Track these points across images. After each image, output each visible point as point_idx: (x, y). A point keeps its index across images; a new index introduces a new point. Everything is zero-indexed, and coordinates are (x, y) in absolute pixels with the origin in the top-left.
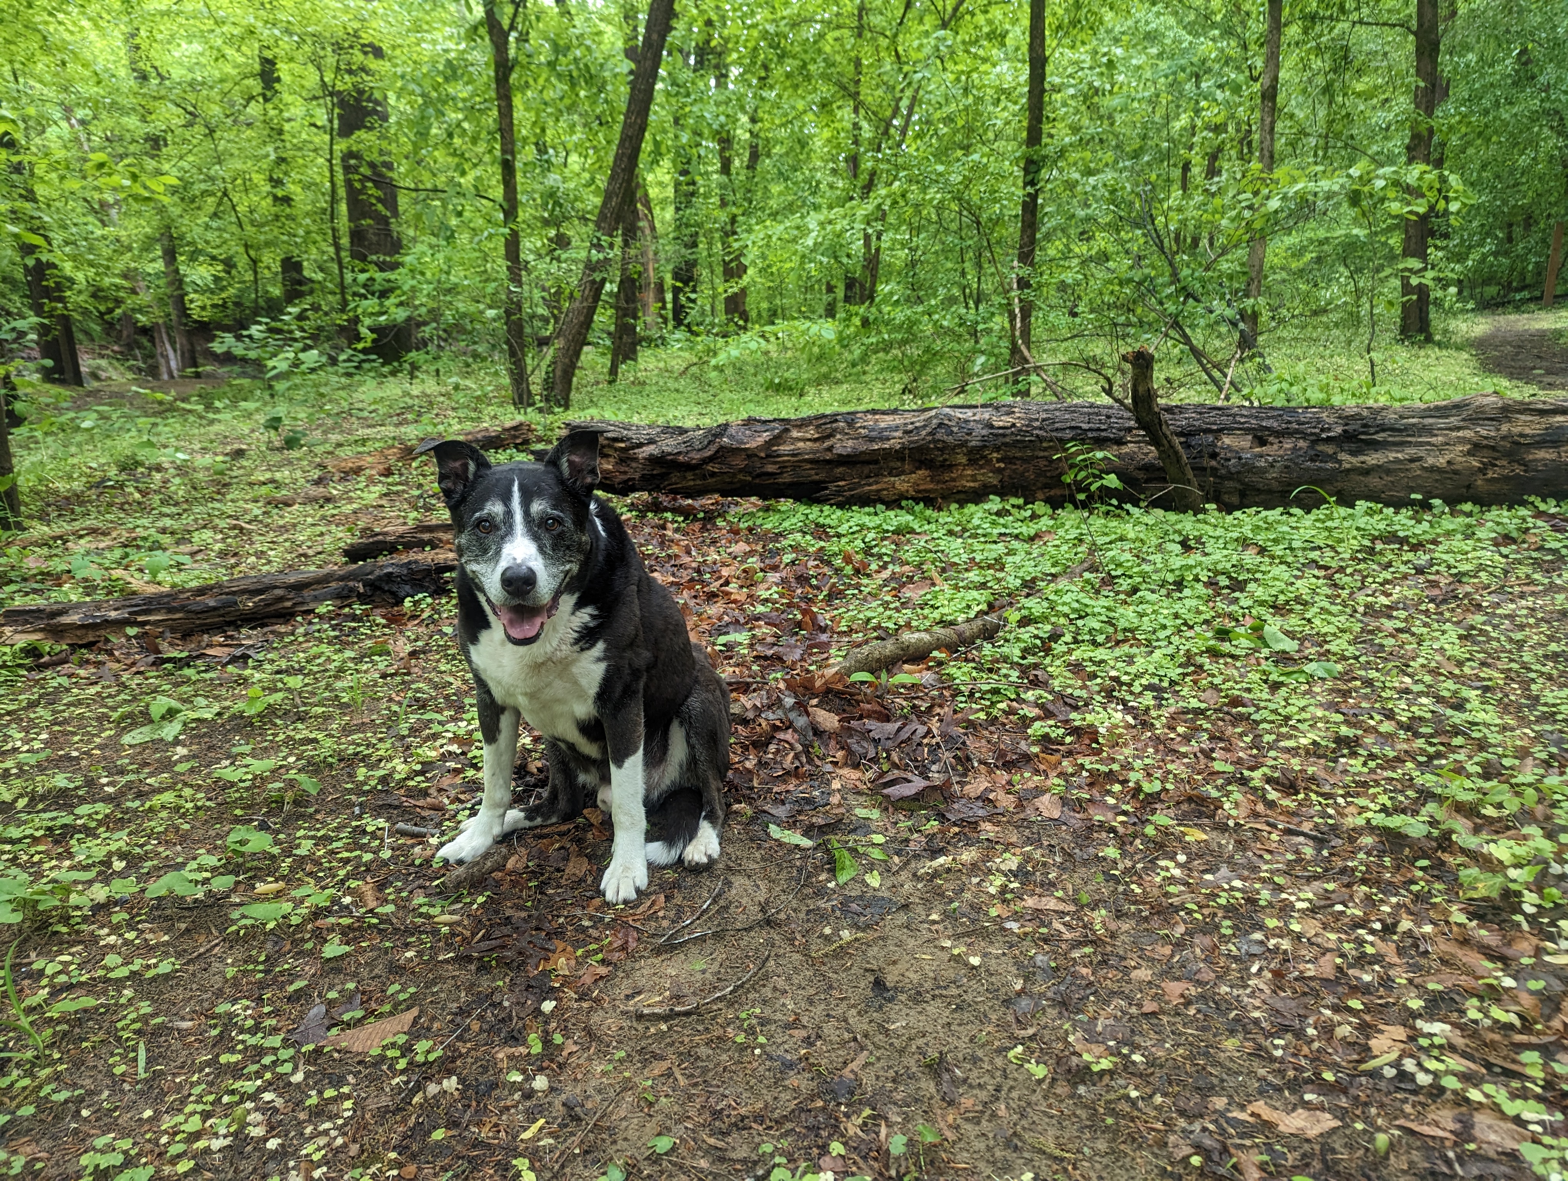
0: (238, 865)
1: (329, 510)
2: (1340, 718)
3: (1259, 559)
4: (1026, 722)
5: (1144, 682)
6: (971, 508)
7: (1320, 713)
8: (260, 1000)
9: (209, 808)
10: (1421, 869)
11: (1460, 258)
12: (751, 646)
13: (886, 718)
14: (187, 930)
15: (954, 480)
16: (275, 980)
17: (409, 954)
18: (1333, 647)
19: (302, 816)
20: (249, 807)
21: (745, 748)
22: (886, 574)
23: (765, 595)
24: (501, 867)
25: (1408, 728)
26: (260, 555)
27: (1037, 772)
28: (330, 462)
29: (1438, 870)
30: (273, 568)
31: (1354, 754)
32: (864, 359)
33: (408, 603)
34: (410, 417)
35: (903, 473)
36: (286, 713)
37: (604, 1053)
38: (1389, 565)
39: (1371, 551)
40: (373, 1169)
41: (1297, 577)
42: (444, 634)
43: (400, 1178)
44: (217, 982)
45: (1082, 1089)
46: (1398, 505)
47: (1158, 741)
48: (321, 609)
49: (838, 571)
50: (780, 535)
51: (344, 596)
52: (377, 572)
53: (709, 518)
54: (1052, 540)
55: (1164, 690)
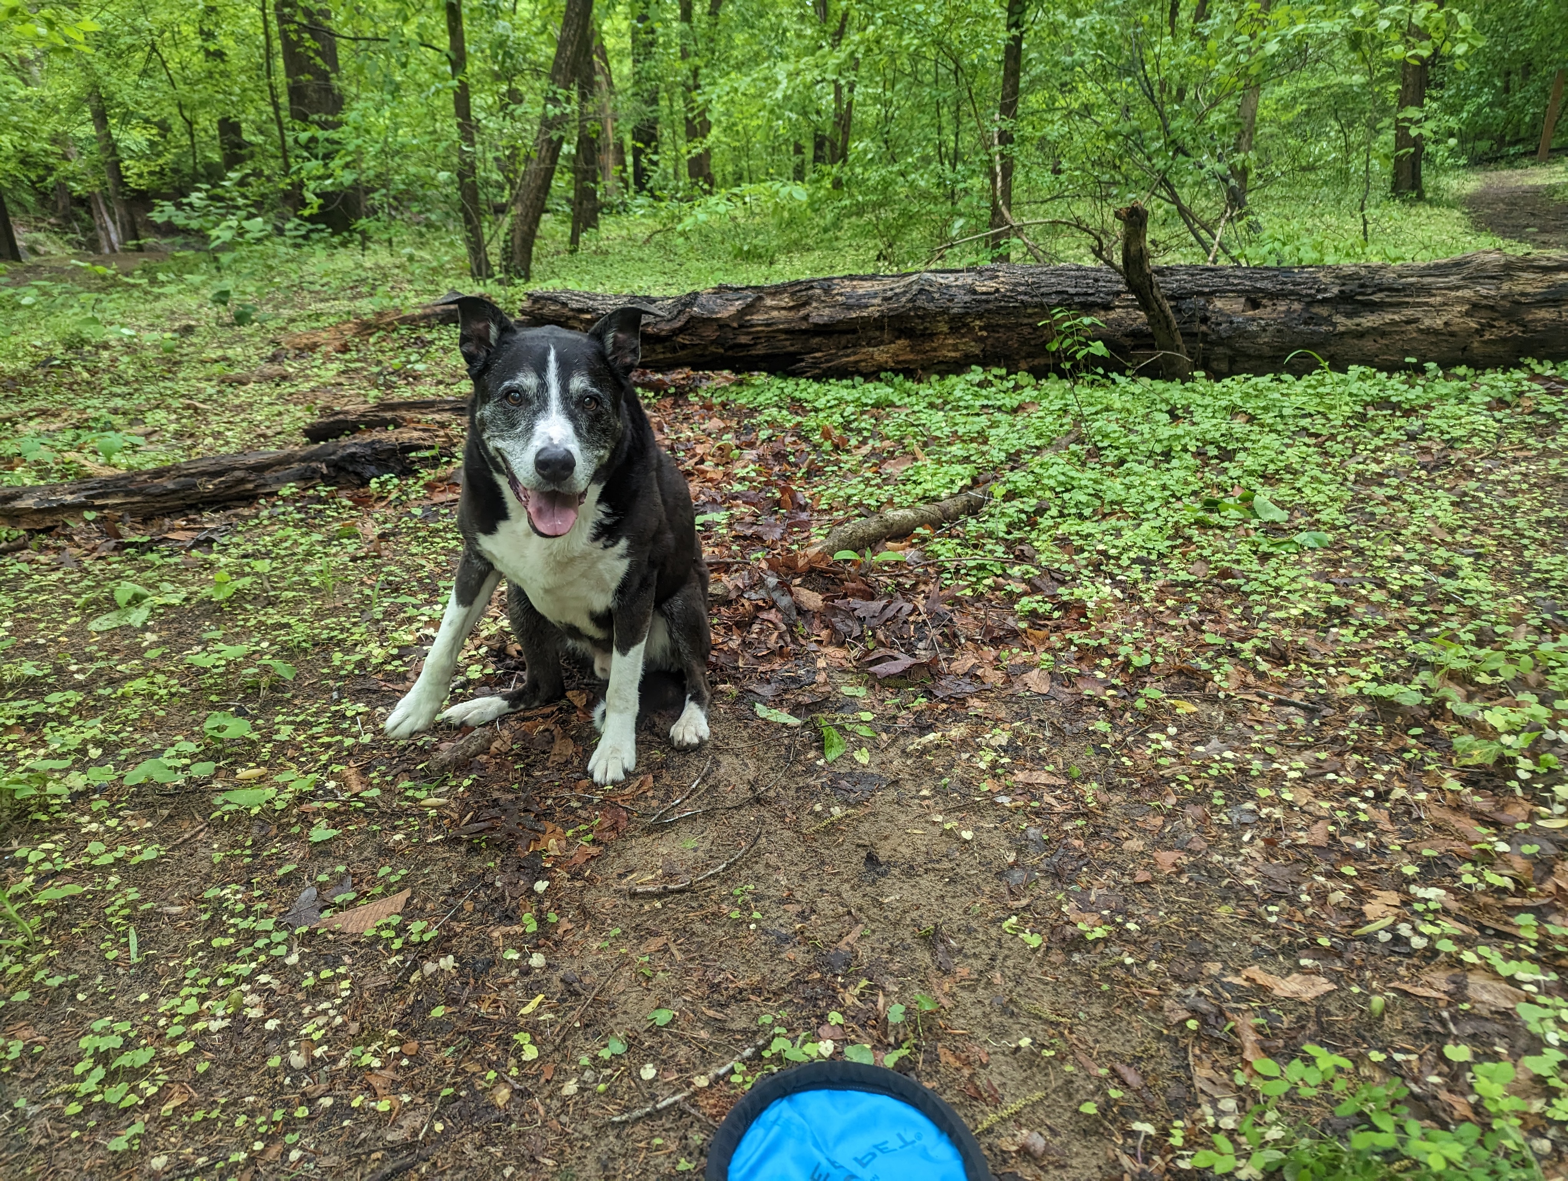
0: (217, 751)
1: (286, 388)
2: (1331, 588)
3: (1248, 427)
4: (1013, 598)
5: (1132, 555)
6: (953, 379)
7: (1311, 584)
8: (249, 884)
9: (184, 695)
10: (1414, 737)
12: (730, 526)
13: (871, 596)
14: (170, 816)
15: (935, 350)
16: (263, 864)
17: (398, 837)
18: (1323, 516)
19: (279, 702)
20: (225, 693)
21: (728, 629)
22: (866, 450)
23: (742, 473)
24: (485, 751)
25: (1399, 597)
26: (217, 435)
27: (1025, 648)
28: (282, 338)
29: (1432, 738)
30: (232, 449)
31: (1345, 624)
32: (836, 224)
33: (374, 484)
34: (364, 289)
35: (882, 343)
36: (256, 597)
37: (599, 930)
38: (1381, 431)
39: (1363, 417)
40: (374, 1047)
41: (1287, 446)
42: (413, 516)
43: (401, 1055)
44: (204, 867)
45: (1076, 957)
46: (1391, 369)
47: (1147, 614)
48: (285, 491)
49: (816, 447)
50: (755, 410)
51: (307, 478)
52: (340, 453)
53: (680, 393)
54: (1036, 412)
55: (1152, 563)
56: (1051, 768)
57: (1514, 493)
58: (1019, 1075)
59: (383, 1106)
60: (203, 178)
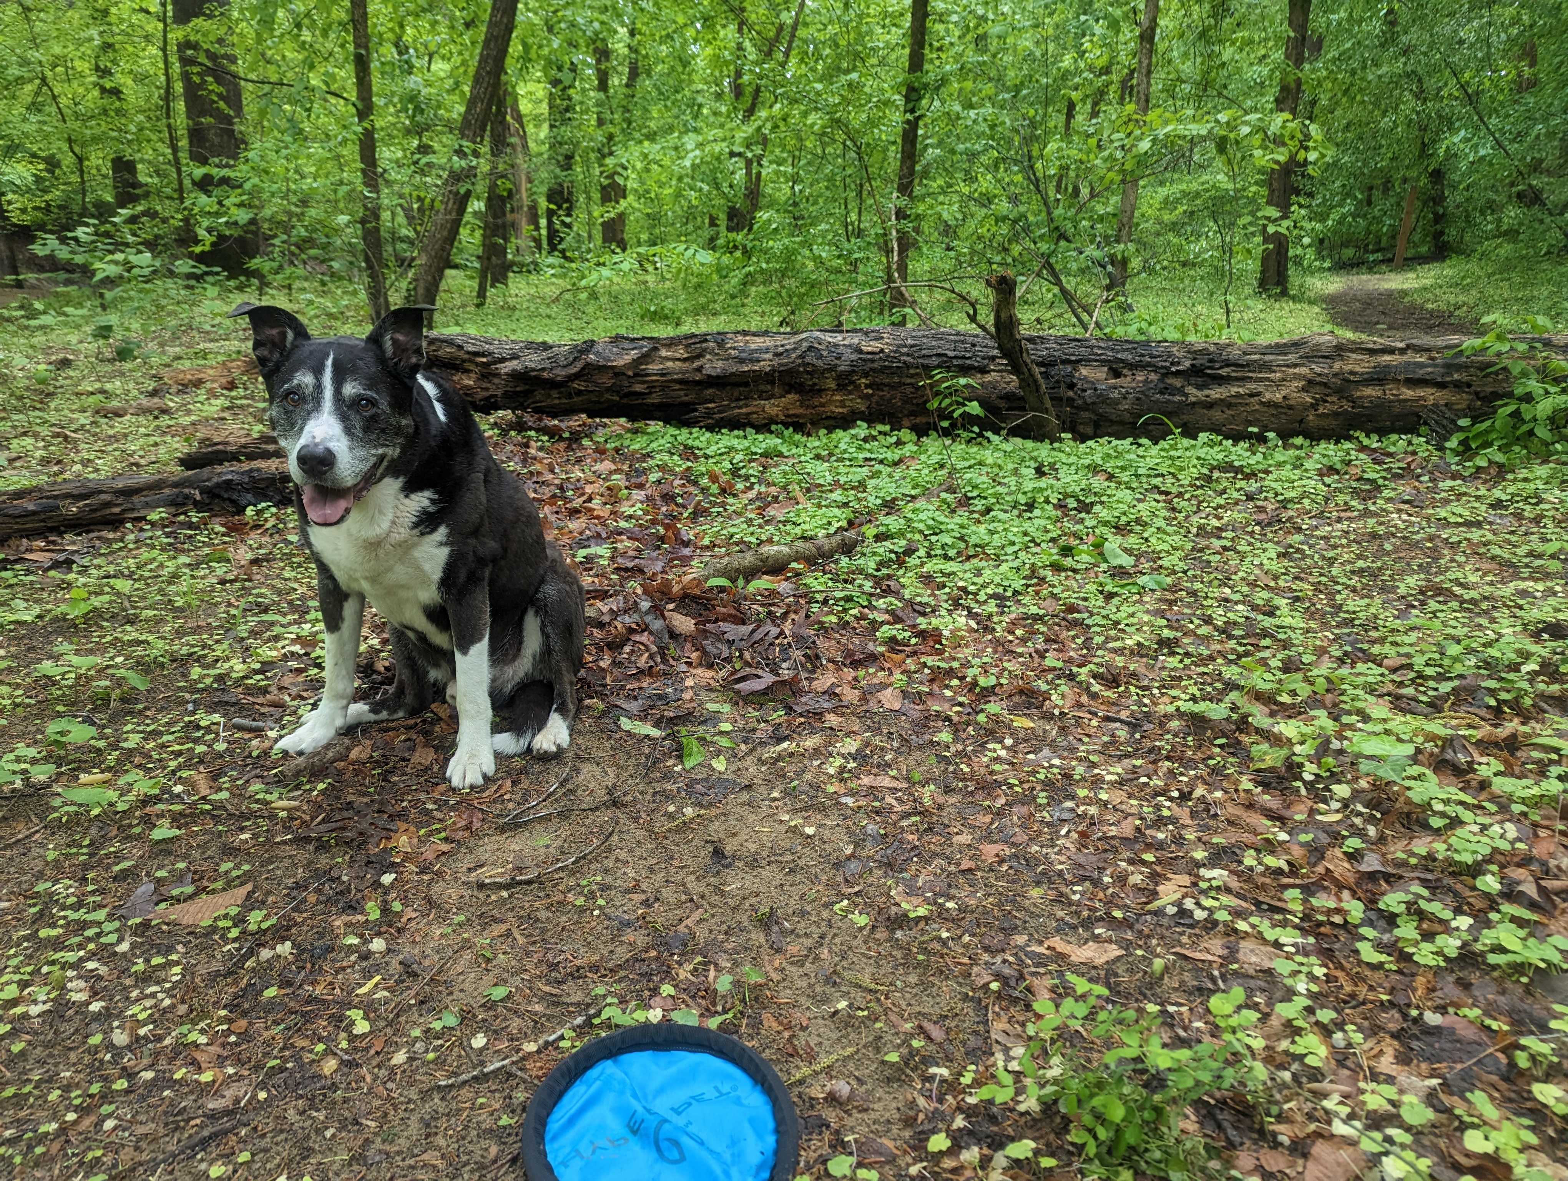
0: (61, 758)
1: (165, 421)
2: (1163, 622)
3: (1106, 484)
4: (875, 626)
5: (989, 591)
7: (1146, 618)
8: (84, 880)
9: (29, 705)
10: (1221, 746)
11: (1322, 218)
12: (612, 558)
13: (741, 621)
14: (5, 818)
15: (823, 405)
16: (100, 862)
17: (244, 837)
18: (1165, 563)
19: (130, 713)
20: (73, 704)
21: (600, 649)
22: (752, 494)
23: (629, 511)
24: (344, 757)
25: (1222, 631)
26: (86, 463)
27: (881, 669)
28: (165, 372)
29: (1234, 747)
30: (103, 475)
31: (1173, 654)
33: (250, 511)
35: (773, 396)
36: (114, 616)
37: (443, 918)
38: (1224, 491)
39: (1209, 479)
40: (202, 1025)
41: (1139, 501)
42: (288, 543)
43: (229, 1033)
44: (38, 865)
45: (899, 934)
46: (1237, 438)
47: (997, 643)
48: (154, 516)
49: (704, 490)
50: (648, 455)
51: (178, 504)
52: (215, 480)
53: (575, 438)
54: (915, 465)
55: (1007, 599)
56: (894, 773)
57: (1335, 547)
58: (834, 1035)
59: (206, 1077)
60: (93, 216)
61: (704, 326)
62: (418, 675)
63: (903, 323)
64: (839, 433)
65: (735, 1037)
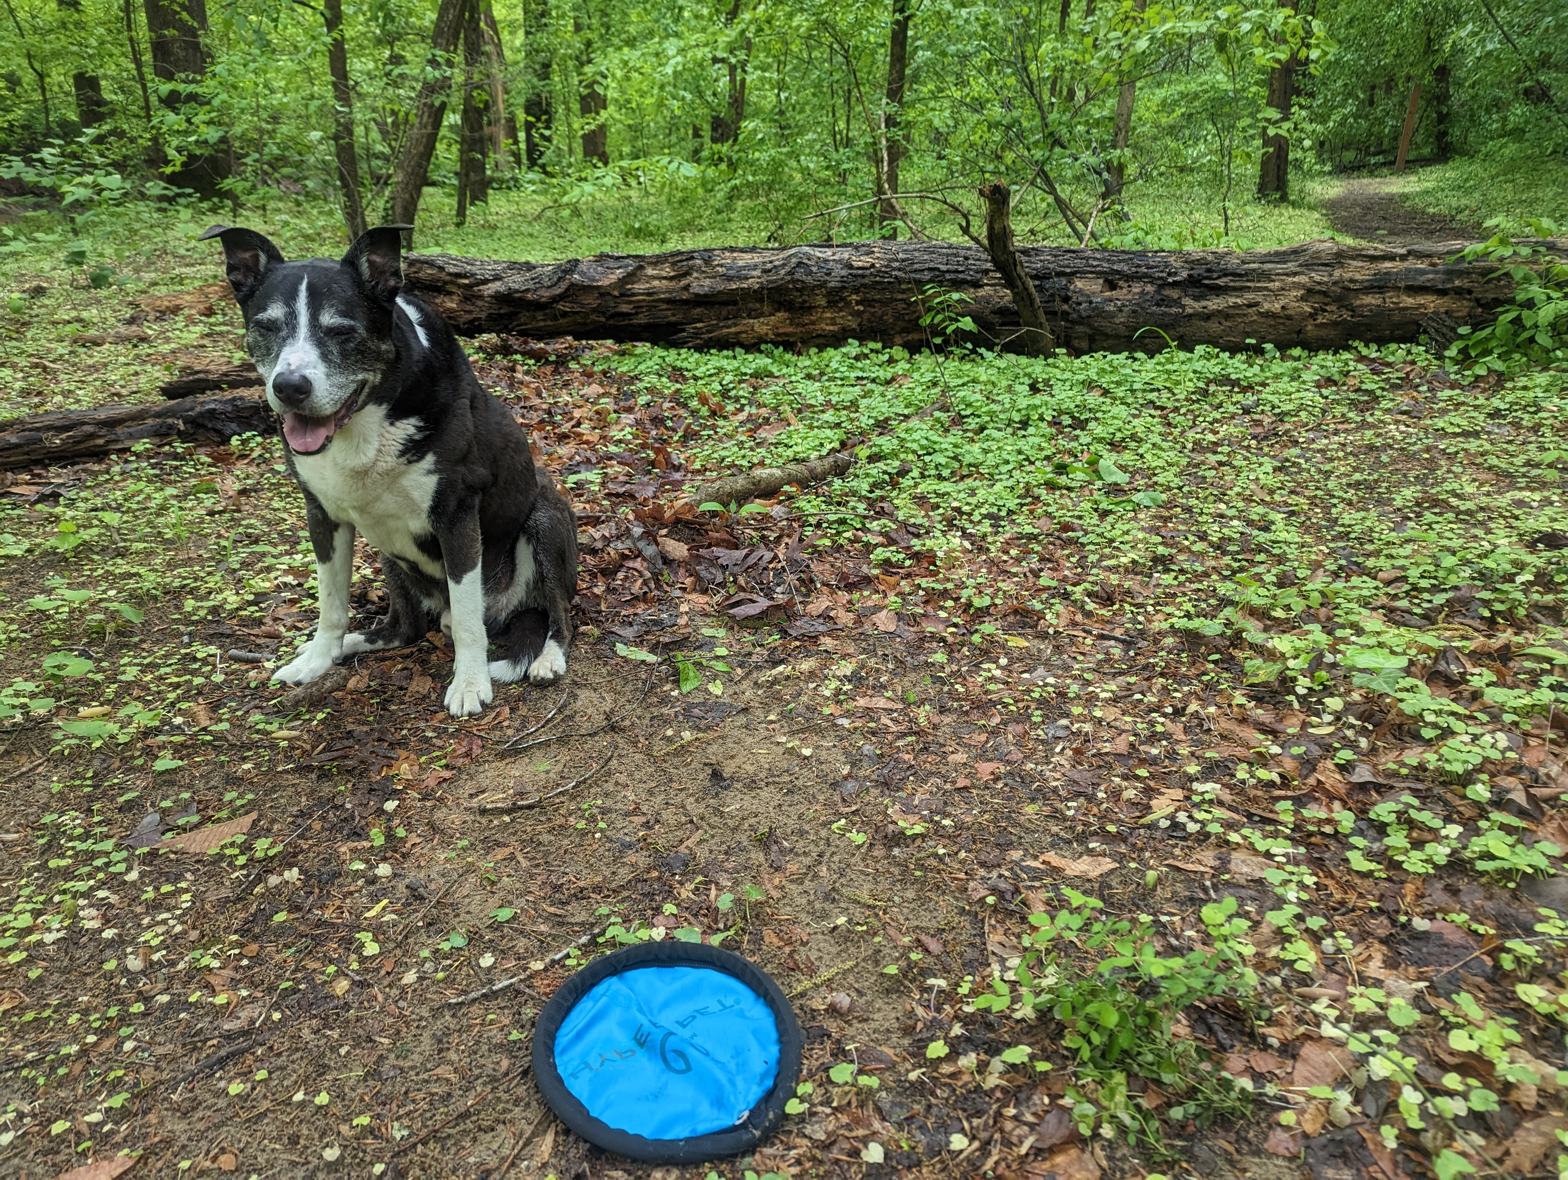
0: (59, 692)
1: (144, 349)
2: (1159, 539)
3: (1101, 400)
4: (869, 548)
5: (983, 511)
6: (829, 350)
7: (1141, 535)
8: (89, 812)
9: (24, 640)
10: (1215, 662)
11: (1323, 119)
12: (603, 484)
13: (734, 546)
14: (7, 752)
15: (813, 323)
16: (104, 794)
17: (246, 766)
18: (1160, 479)
19: (126, 646)
20: (68, 638)
21: (594, 576)
22: (742, 416)
23: (618, 436)
24: (341, 687)
25: (1217, 547)
26: (67, 394)
27: (876, 592)
28: (142, 299)
29: (1228, 663)
30: (84, 406)
31: (1167, 571)
32: (729, 205)
33: (235, 441)
35: (762, 315)
36: (104, 549)
37: (447, 843)
38: (1220, 405)
39: (1205, 393)
40: (214, 949)
41: (1134, 416)
42: (275, 472)
43: (241, 956)
44: (43, 798)
45: (896, 851)
46: (1233, 350)
47: (991, 563)
48: (138, 447)
49: (694, 413)
50: (636, 378)
51: (162, 434)
52: (198, 409)
53: (561, 362)
54: (907, 383)
55: (1002, 518)
56: (889, 694)
57: (1331, 460)
58: (834, 950)
59: (221, 999)
60: (58, 137)
61: (690, 243)
62: (412, 605)
63: (894, 237)
64: (830, 352)
65: (737, 953)
